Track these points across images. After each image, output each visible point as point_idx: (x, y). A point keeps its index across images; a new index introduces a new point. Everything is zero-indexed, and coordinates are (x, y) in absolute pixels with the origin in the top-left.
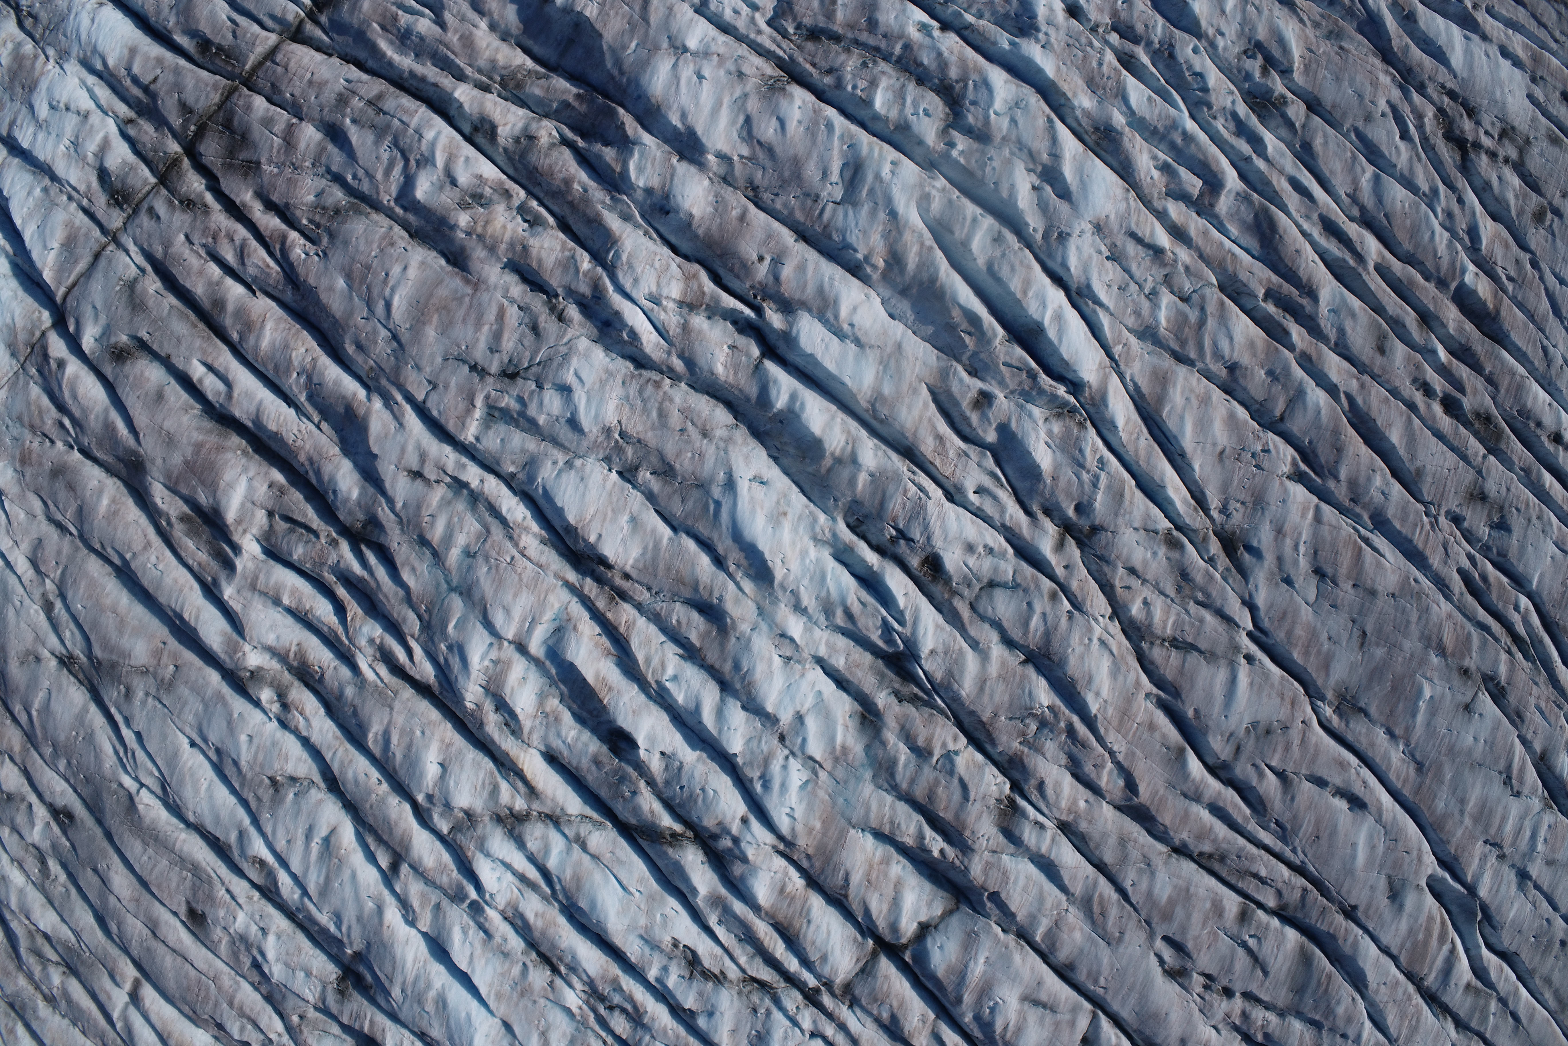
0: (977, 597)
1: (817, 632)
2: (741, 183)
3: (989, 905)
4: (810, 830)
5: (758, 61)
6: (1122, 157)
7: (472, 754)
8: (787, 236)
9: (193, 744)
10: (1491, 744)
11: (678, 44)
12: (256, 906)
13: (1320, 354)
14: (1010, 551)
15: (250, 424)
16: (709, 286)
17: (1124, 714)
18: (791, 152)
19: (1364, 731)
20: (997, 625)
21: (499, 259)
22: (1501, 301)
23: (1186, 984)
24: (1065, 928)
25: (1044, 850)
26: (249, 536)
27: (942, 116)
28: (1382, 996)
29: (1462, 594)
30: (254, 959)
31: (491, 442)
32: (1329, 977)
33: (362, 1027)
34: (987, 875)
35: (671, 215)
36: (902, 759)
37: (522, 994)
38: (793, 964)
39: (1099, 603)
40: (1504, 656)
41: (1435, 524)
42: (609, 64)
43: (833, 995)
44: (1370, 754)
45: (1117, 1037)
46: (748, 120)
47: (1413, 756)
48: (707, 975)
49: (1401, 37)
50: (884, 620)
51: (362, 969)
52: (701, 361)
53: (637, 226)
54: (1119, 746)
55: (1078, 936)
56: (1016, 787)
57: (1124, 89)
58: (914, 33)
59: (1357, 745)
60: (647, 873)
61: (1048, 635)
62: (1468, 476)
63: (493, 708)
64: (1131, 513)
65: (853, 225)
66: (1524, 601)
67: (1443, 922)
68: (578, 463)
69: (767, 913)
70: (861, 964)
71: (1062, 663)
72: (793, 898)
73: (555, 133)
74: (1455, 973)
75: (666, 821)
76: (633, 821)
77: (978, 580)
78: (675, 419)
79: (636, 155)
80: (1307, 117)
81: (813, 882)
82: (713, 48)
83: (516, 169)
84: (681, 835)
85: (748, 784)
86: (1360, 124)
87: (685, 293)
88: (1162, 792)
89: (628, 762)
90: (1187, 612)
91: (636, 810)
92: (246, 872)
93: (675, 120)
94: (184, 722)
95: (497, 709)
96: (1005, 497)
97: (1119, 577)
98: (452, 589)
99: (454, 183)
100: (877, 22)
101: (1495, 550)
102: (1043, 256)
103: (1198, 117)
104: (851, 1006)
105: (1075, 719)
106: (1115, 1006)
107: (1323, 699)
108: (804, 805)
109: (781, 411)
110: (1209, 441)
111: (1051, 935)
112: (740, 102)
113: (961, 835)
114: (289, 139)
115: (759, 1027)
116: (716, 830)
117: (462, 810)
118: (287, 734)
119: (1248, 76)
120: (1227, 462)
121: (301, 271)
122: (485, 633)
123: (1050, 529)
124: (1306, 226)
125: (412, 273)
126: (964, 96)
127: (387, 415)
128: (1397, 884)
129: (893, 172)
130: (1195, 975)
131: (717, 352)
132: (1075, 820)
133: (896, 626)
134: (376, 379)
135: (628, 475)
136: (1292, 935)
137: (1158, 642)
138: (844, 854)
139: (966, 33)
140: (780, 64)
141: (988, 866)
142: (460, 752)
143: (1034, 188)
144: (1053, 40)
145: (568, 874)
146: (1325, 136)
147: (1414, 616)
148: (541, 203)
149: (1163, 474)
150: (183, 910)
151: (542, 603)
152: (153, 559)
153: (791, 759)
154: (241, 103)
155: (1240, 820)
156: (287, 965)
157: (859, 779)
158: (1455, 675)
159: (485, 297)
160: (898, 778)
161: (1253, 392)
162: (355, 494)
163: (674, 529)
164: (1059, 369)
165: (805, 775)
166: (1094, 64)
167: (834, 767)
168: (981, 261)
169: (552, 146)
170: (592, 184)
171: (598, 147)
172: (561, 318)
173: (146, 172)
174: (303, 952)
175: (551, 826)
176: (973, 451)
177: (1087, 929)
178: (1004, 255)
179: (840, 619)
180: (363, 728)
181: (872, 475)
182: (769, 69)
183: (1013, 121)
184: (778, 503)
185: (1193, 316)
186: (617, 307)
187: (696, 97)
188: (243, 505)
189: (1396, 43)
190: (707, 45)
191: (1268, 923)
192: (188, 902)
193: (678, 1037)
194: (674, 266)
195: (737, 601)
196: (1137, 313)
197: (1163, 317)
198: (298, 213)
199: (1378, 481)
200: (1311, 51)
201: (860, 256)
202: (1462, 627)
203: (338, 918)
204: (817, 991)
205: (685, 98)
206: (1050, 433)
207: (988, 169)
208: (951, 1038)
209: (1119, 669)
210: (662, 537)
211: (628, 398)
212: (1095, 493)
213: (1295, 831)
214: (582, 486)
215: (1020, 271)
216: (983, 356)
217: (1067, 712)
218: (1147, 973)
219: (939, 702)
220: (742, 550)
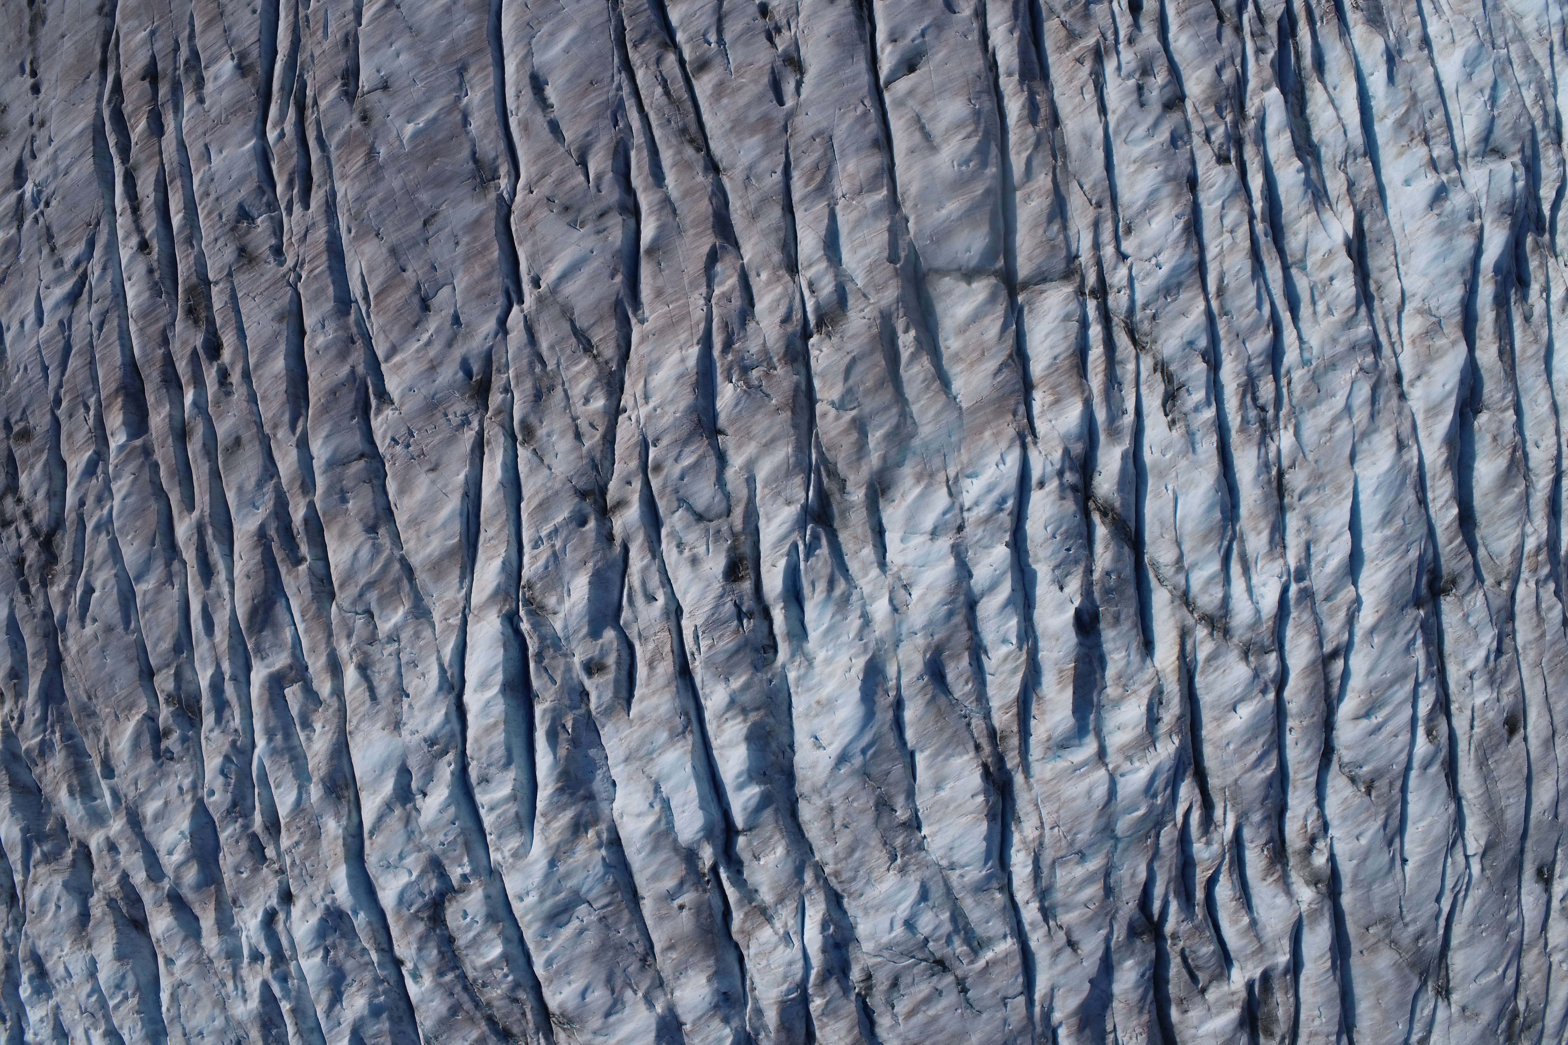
0: (719, 516)
1: (867, 590)
2: (651, 973)
3: (903, 255)
4: (996, 435)
6: (335, 762)
7: (1206, 699)
8: (648, 907)
9: (1404, 861)
10: (388, 39)
12: (1462, 699)
13: (291, 482)
14: (664, 532)
16: (737, 917)
17: (673, 324)
18: (594, 967)
19: (486, 141)
20: (720, 481)
22: (108, 397)
23: (793, 48)
24: (857, 182)
25: (824, 265)
26: (1233, 987)
27: (454, 903)
29: (319, 186)
30: (1496, 659)
31: (997, 926)
33: (1461, 544)
34: (886, 282)
35: (723, 991)
36: (879, 433)
37: (1321, 476)
38: (1095, 331)
39: (625, 433)
40: (323, 104)
41: (299, 264)
43: (1083, 279)
44: (495, 117)
45: (883, 49)
46: (608, 1014)
47: (461, 85)
48: (1168, 378)
49: (34, 667)
50: (807, 559)
51: (1424, 591)
52: (789, 867)
53: (756, 1000)
54: (697, 300)
55: (851, 167)
56: (806, 335)
57: (292, 811)
58: (427, 980)
59: (501, 134)
60: (1148, 497)
61: (686, 441)
62: (240, 279)
63: (1161, 724)
64: (544, 485)
65: (590, 879)
66: (272, 136)
68: (944, 863)
69: (1083, 392)
70: (1041, 287)
71: (693, 409)
72: (1053, 388)
75: (1101, 531)
76: (1126, 550)
77: (708, 530)
78: (844, 839)
80: (159, 670)
81: (1027, 386)
84: (1099, 509)
85: (1015, 513)
86: (120, 629)
87: (760, 926)
88: (692, 232)
89: (1093, 601)
90: (558, 364)
91: (1118, 558)
92: (1446, 735)
94: (1396, 884)
95: (1159, 720)
96: (634, 578)
97: (593, 440)
98: (1117, 839)
100: (450, 1009)
101: (265, 199)
102: (459, 739)
103: (248, 741)
104: (1077, 257)
105: (716, 352)
106: (865, 78)
107: (500, 197)
108: (986, 460)
109: (759, 783)
110: (435, 489)
111: (872, 186)
112: (604, 1032)
113: (880, 333)
115: (1162, 300)
116: (1069, 494)
117: (1248, 663)
118: (1329, 818)
119: (184, 739)
120: (433, 459)
122: (1119, 789)
123: (618, 524)
124: (226, 590)
126: (426, 905)
127: (1057, 1004)
129: (528, 893)
130: (780, 49)
131: (771, 865)
132: (780, 267)
133: (801, 548)
134: (1043, 1035)
135: (914, 824)
136: (674, 15)
137: (600, 359)
138: (985, 393)
139: (385, 946)
140: (549, 1034)
141: (879, 289)
142: (1213, 707)
143: (425, 795)
144: (321, 891)
145: (1210, 548)
146: (156, 645)
147: (373, 202)
149: (493, 494)
150: (1517, 738)
151: (1059, 777)
152: (1317, 1022)
153: (967, 505)
155: (645, 153)
156: (1476, 636)
157: (926, 445)
158: (376, 122)
159: (912, 1035)
160: (894, 421)
161: (370, 496)
162: (1129, 963)
163: (912, 754)
164: (514, 644)
165: (966, 483)
166: (302, 847)
167: (938, 470)
168: (511, 774)
172: (869, 977)
174: (1456, 635)
175: (1191, 595)
176: (632, 634)
177: (839, 165)
178: (489, 765)
179: (841, 586)
180: (1269, 783)
182: (560, 1037)
183: (401, 857)
184: (817, 715)
185: (372, 596)
186: (820, 956)
188: (1218, 1014)
189: (42, 666)
191: (687, 42)
192: (1509, 741)
193: (1230, 344)
194: (752, 951)
195: (909, 666)
196: (417, 635)
197: (398, 615)
199: (320, 340)
200: (117, 717)
201: (603, 852)
202: (339, 158)
203: (1408, 648)
204: (1093, 293)
206: (561, 601)
207: (450, 838)
208: (1017, 163)
209: (650, 365)
210: (926, 758)
211: (868, 882)
212: (561, 525)
213: (606, 104)
214: (956, 844)
215: (486, 743)
216: (567, 703)
217: (718, 365)
218: (818, 85)
219: (814, 457)
220: (874, 703)
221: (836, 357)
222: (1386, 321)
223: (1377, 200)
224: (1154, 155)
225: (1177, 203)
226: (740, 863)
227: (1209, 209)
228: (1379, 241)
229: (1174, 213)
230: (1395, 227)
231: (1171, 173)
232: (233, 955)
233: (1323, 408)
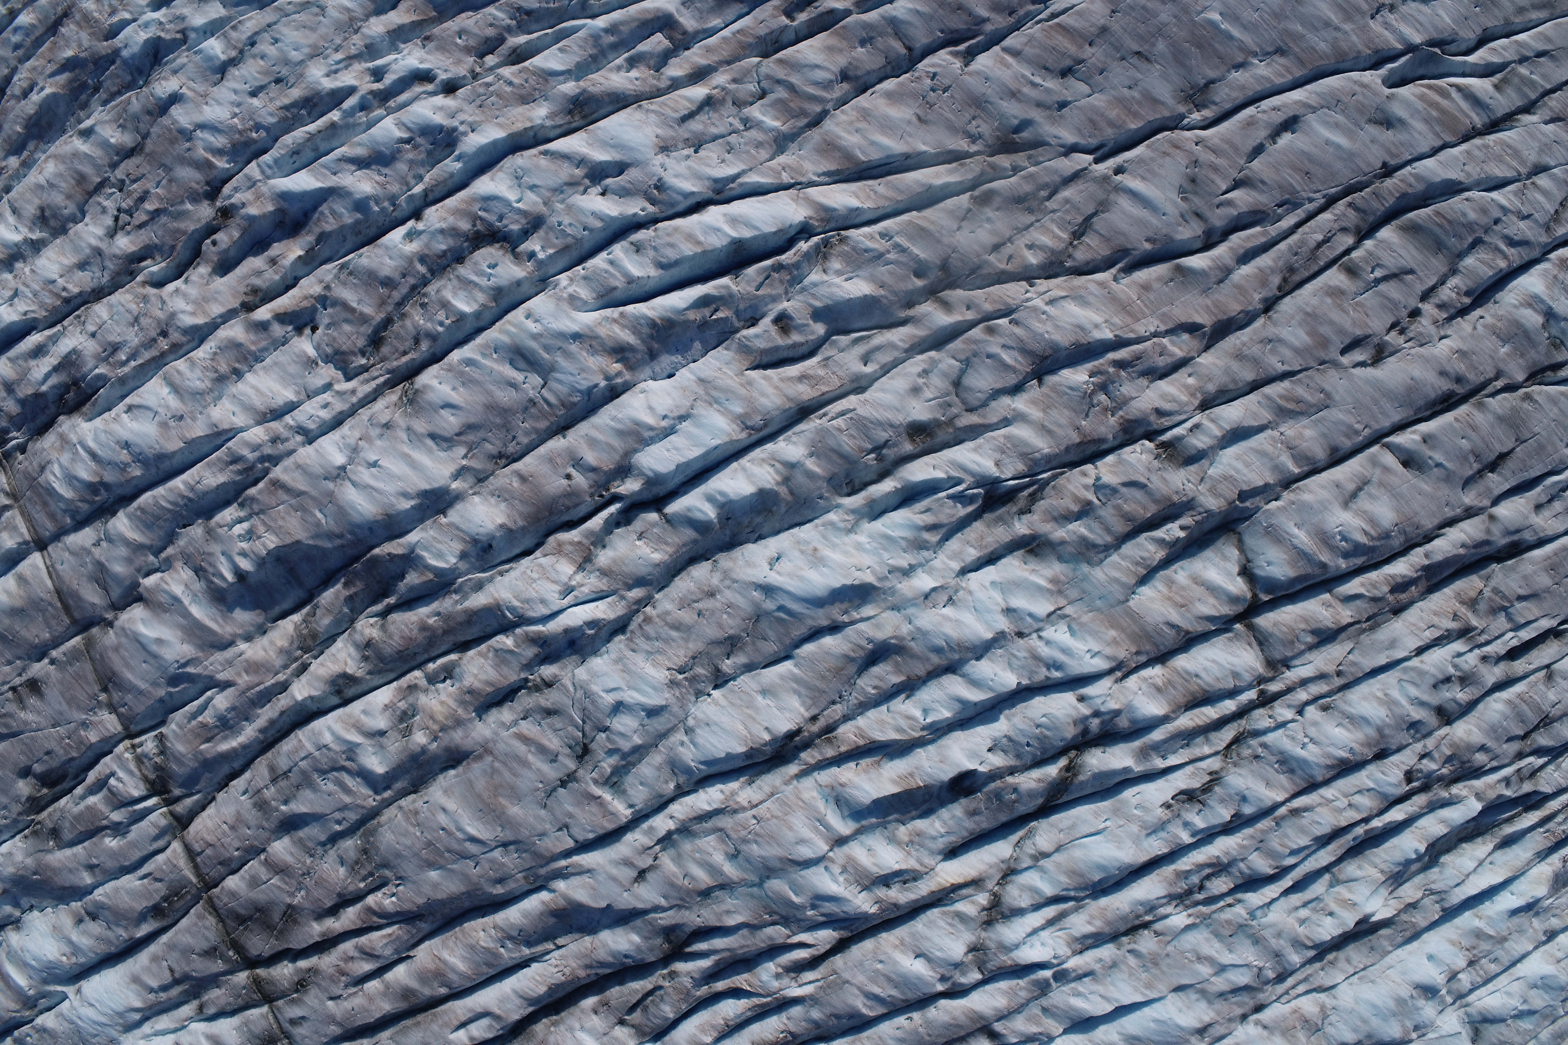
0: (964, 402)
1: (937, 563)
2: (490, 466)
3: (1248, 504)
4: (1115, 642)
5: (380, 404)
6: (606, 99)
7: (919, 925)
8: (557, 444)
11: (335, 472)
14: (932, 353)
15: (531, 1009)
16: (574, 535)
17: (1124, 308)
18: (480, 408)
19: (1227, 90)
20: (996, 394)
21: (470, 720)
23: (1392, 349)
24: (1297, 442)
25: (1218, 433)
27: (501, 253)
28: (1474, 172)
31: (640, 795)
32: (1438, 213)
34: (1220, 495)
35: (494, 544)
36: (1084, 531)
37: (1156, 964)
38: (1229, 706)
39: (1014, 291)
42: (328, 545)
43: (1271, 679)
44: (1250, 93)
45: (1414, 432)
46: (433, 436)
47: (1268, 54)
48: (1207, 788)
50: (949, 497)
52: (643, 571)
53: (491, 580)
54: (1151, 325)
55: (1308, 433)
56: (1150, 436)
57: (543, 70)
58: (412, 248)
59: (1238, 102)
60: (1092, 806)
61: (1024, 351)
63: (884, 890)
64: (942, 227)
65: (571, 378)
67: (1430, 87)
68: (691, 722)
69: (1173, 712)
70: (1254, 643)
71: (1055, 348)
72: (1169, 682)
73: (372, 620)
74: (1480, 94)
75: (1052, 771)
76: (1040, 801)
77: (948, 395)
78: (686, 616)
79: (424, 554)
81: (1162, 658)
82: (352, 441)
83: (392, 670)
84: (1071, 761)
85: (1049, 683)
87: (572, 560)
88: (1209, 302)
89: (985, 784)
90: (1053, 211)
91: (1032, 794)
93: (406, 505)
95: (888, 886)
96: (881, 338)
97: (996, 261)
98: (760, 885)
99: (382, 733)
100: (388, 278)
102: (670, 212)
103: (596, 10)
104: (1288, 667)
105: (1111, 356)
106: (1386, 424)
107: (1183, 117)
108: (1089, 639)
109: (718, 515)
110: (904, 126)
111: (1298, 457)
112: (413, 437)
113: (1174, 504)
114: (279, 869)
115: (1274, 759)
116: (1080, 728)
117: (966, 954)
120: (929, 117)
121: (407, 906)
122: (813, 869)
123: (926, 308)
125: (451, 805)
126: (491, 225)
127: (575, 881)
128: (1379, 116)
129: (536, 321)
130: (1387, 338)
131: (639, 552)
132: (1203, 393)
133: (960, 488)
134: (537, 877)
135: (720, 680)
136: (1386, 233)
137: (1071, 249)
138: (1149, 619)
139: (431, 197)
140: (391, 384)
141: (1213, 491)
142: (913, 935)
143: (603, 194)
144: (470, 119)
145: (1064, 879)
148: (433, 659)
149: (917, 182)
151: (808, 806)
153: (1043, 634)
154: (226, 900)
155: (1263, 240)
157: (1085, 578)
159: (501, 747)
160: (1099, 541)
161: (875, 67)
162: (636, 938)
163: (787, 657)
164: (781, 240)
165: (1063, 627)
166: (508, 89)
167: (1066, 597)
168: (653, 272)
169: (383, 628)
170: (435, 606)
171: (402, 586)
172: (549, 685)
173: (254, 1013)
175: (1014, 878)
176: (826, 351)
177: (1306, 421)
178: (655, 249)
179: (932, 538)
180: (854, 1015)
181: (811, 455)
182: (393, 396)
183: (533, 188)
184: (802, 552)
185: (781, 93)
186: (560, 629)
187: (392, 476)
190: (347, 446)
191: (1368, 251)
193: (1252, 837)
194: (543, 561)
195: (878, 626)
196: (759, 145)
197: (772, 122)
198: (351, 888)
201: (603, 383)
204: (1262, 693)
205: (389, 488)
206: (839, 273)
207: (569, 230)
208: (1353, 586)
209: (1081, 297)
210: (791, 672)
211: (649, 653)
212: (911, 254)
213: (1294, 192)
214: (714, 728)
215: (676, 239)
216: (742, 307)
217: (1101, 361)
218: (1368, 381)
219: (1044, 475)
220: (832, 603)
221: (1142, 469)
222: (1305, 980)
223: (1408, 934)
224: (1398, 711)
225: (1362, 745)
226: (628, 522)
227: (1363, 778)
228: (1372, 948)
229: (1353, 745)
230: (1389, 959)
231: (1387, 731)
232: (371, 51)
233: (1217, 945)
